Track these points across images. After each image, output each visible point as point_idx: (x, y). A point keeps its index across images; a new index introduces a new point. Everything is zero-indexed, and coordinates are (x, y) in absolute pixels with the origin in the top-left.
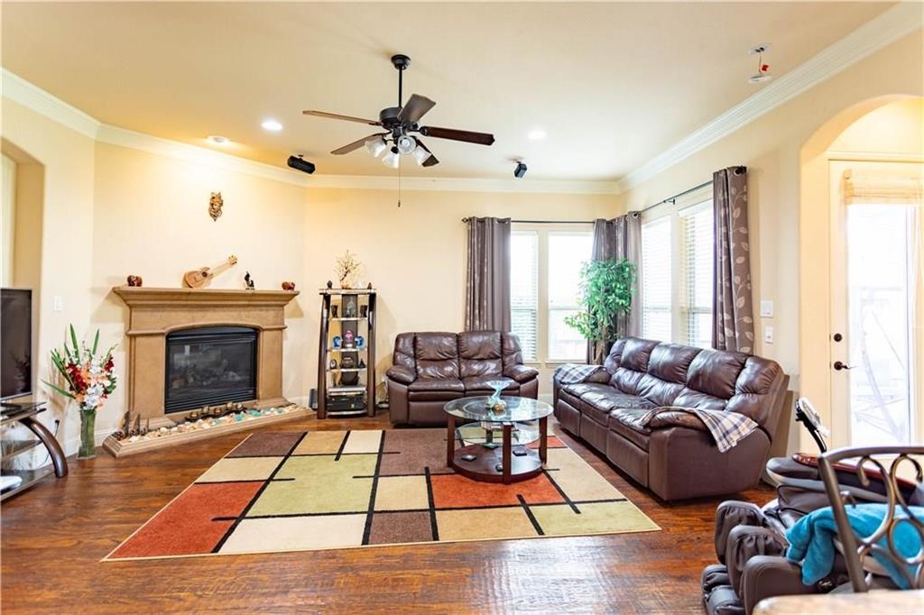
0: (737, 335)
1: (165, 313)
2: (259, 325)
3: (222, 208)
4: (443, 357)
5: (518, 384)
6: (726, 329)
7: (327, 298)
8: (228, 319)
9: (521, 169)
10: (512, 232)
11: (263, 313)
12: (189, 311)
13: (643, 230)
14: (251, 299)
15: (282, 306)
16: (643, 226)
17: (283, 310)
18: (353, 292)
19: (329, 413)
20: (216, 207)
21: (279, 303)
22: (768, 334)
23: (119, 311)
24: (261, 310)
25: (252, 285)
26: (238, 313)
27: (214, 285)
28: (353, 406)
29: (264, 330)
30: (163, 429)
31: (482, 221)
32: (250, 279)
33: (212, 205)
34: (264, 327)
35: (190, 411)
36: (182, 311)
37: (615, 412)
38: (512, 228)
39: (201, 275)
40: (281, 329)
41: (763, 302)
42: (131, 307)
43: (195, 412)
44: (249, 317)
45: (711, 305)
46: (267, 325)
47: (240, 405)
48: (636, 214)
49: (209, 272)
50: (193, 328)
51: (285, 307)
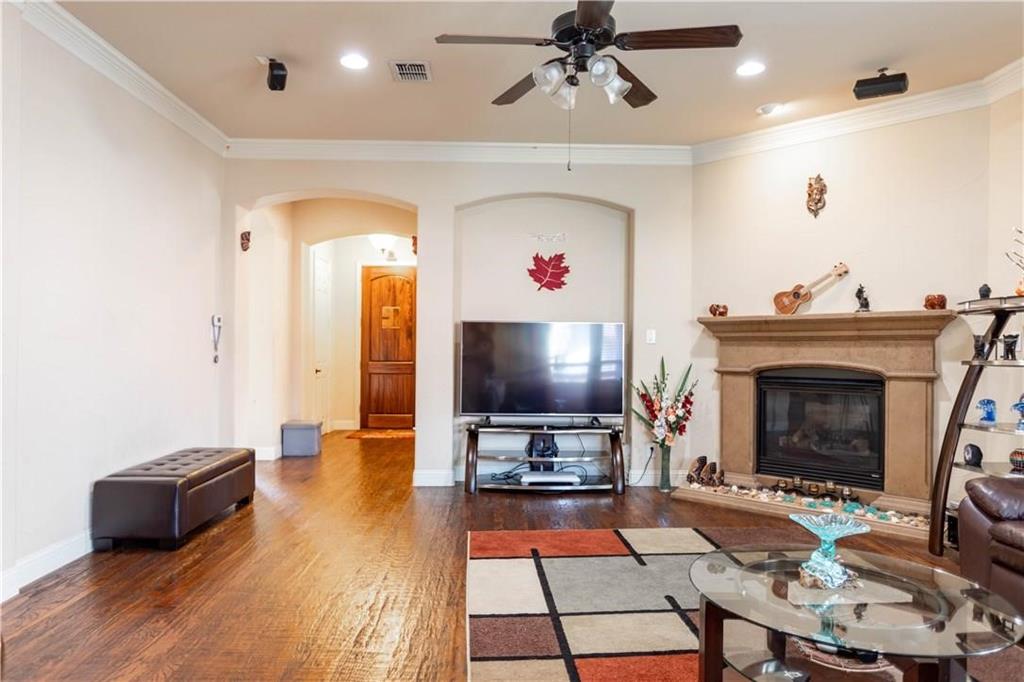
1: (751, 348)
2: (878, 368)
3: (825, 196)
8: (830, 359)
11: (890, 351)
12: (779, 345)
14: (865, 327)
15: (933, 338)
17: (935, 345)
20: (817, 196)
21: (924, 332)
23: (712, 344)
24: (886, 346)
26: (845, 349)
27: (817, 308)
29: (891, 378)
30: (735, 488)
33: (810, 195)
34: (894, 374)
35: (777, 478)
36: (771, 345)
39: (792, 297)
42: (720, 339)
43: (783, 481)
44: (862, 356)
46: (896, 370)
47: (846, 491)
50: (781, 368)
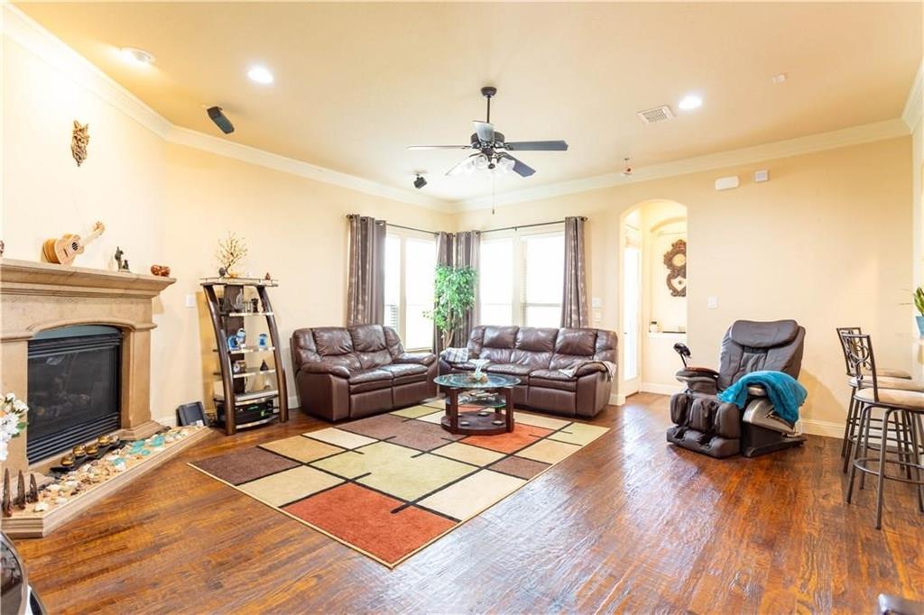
0: (581, 318)
1: (28, 304)
4: (344, 352)
5: (425, 368)
6: (573, 316)
7: (209, 288)
8: (100, 315)
9: (420, 183)
10: (387, 234)
11: (134, 307)
12: (58, 302)
13: (482, 245)
15: (150, 297)
16: (481, 242)
17: (151, 302)
18: (239, 282)
19: (239, 427)
20: (82, 144)
21: (148, 293)
22: (597, 317)
24: (131, 303)
25: (126, 266)
26: (108, 305)
28: (263, 414)
29: (134, 330)
31: (364, 221)
32: (123, 258)
34: (138, 326)
35: (55, 458)
37: (534, 374)
38: (387, 231)
40: (148, 329)
41: (593, 299)
44: (119, 312)
45: (561, 302)
46: (137, 322)
48: (478, 233)
49: (80, 243)
51: (153, 299)
